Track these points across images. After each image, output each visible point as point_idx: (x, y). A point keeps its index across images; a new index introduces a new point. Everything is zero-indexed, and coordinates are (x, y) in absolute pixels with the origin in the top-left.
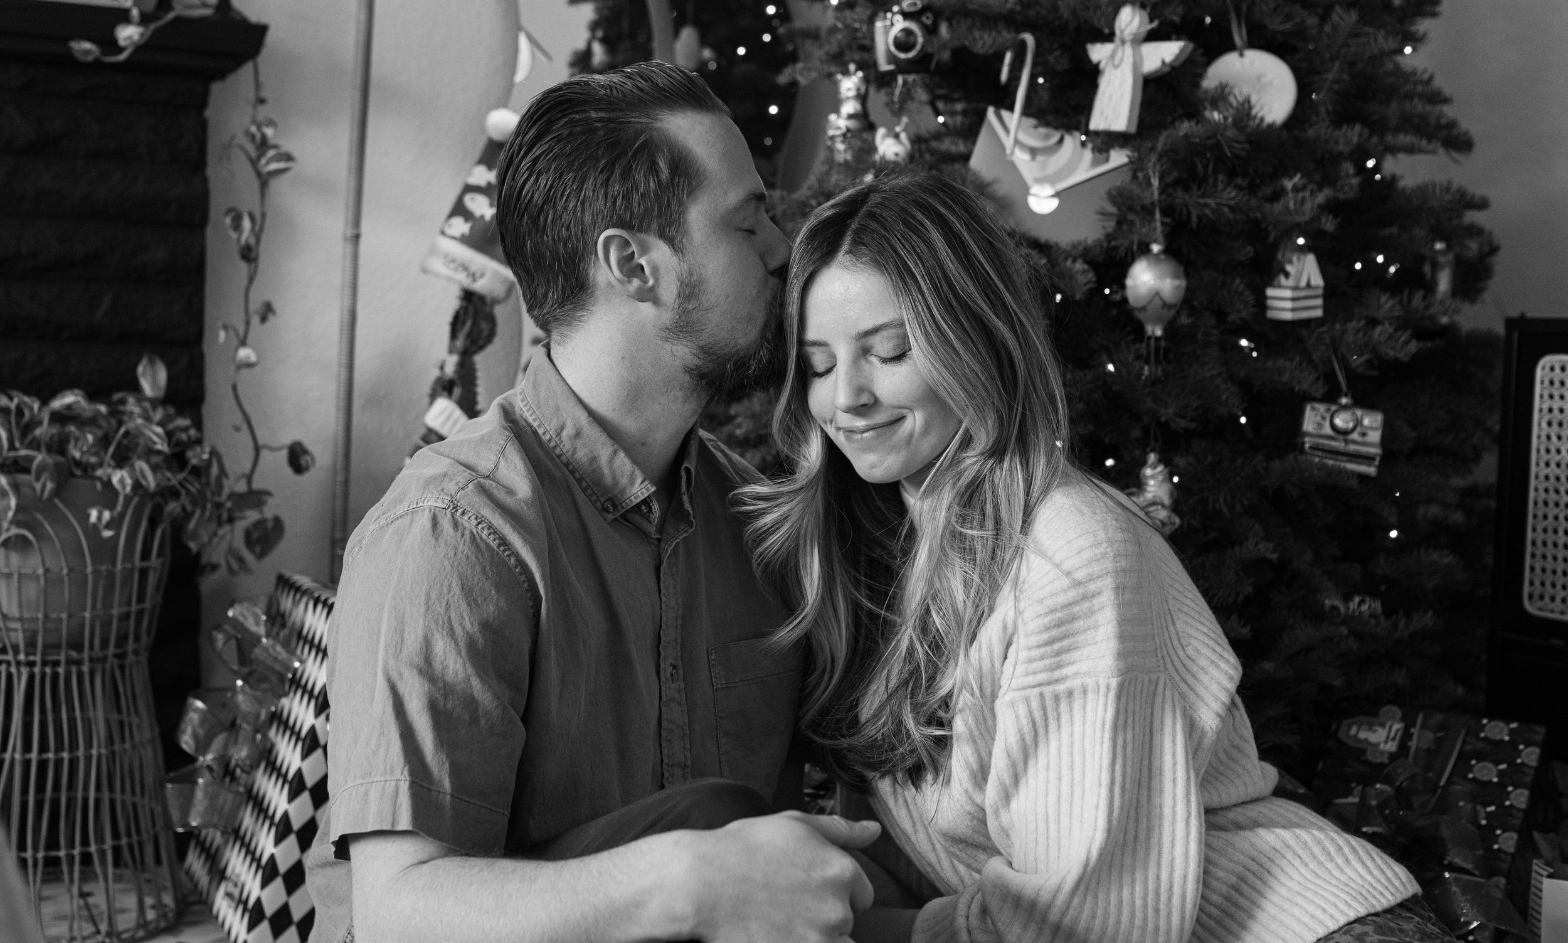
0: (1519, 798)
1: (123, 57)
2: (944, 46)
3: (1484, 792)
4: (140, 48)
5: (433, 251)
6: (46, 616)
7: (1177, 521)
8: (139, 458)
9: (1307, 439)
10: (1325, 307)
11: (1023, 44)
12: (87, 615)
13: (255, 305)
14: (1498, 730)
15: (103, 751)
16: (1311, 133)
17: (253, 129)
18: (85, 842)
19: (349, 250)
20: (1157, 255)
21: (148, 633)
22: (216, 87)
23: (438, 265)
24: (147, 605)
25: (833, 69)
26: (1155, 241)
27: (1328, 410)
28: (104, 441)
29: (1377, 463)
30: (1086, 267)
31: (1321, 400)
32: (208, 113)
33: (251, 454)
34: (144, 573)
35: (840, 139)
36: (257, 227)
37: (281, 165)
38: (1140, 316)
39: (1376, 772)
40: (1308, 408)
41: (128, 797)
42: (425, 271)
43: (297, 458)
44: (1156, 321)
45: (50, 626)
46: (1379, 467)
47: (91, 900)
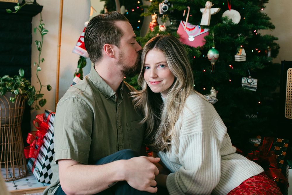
0: (284, 153)
1: (16, 12)
2: (172, 9)
3: (277, 152)
4: (19, 10)
5: (74, 48)
6: (2, 118)
7: (217, 100)
8: (19, 88)
9: (243, 84)
10: (246, 59)
11: (188, 8)
12: (9, 117)
13: (41, 59)
14: (280, 140)
15: (12, 143)
16: (243, 25)
17: (40, 26)
18: (9, 160)
19: (59, 48)
20: (213, 49)
21: (21, 121)
22: (34, 18)
23: (76, 51)
24: (21, 116)
25: (151, 14)
26: (213, 46)
27: (247, 79)
28: (12, 85)
29: (256, 89)
30: (200, 51)
31: (245, 77)
32: (32, 23)
33: (40, 87)
34: (20, 109)
35: (152, 27)
36: (41, 44)
37: (46, 32)
38: (210, 61)
39: (256, 148)
40: (243, 78)
41: (17, 152)
42: (73, 52)
43: (49, 88)
44: (213, 62)
45: (2, 119)
46: (257, 90)
47: (10, 171)
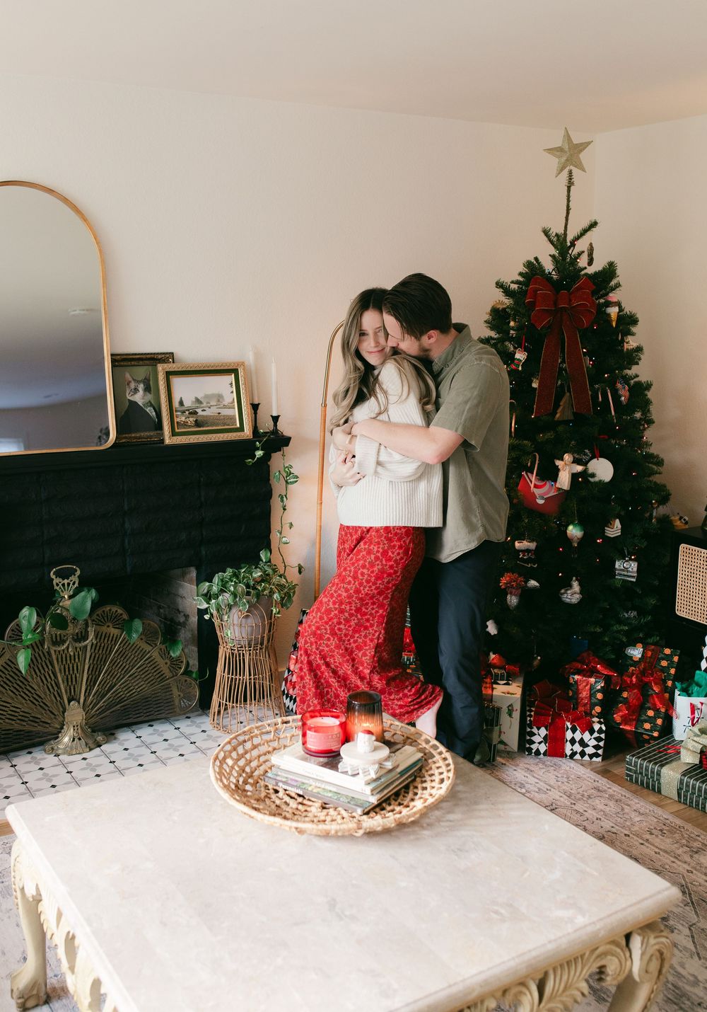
0: (673, 671)
3: (664, 670)
7: (581, 596)
9: (616, 571)
10: (622, 533)
11: (535, 456)
14: (667, 651)
17: (286, 468)
19: (319, 507)
20: (575, 524)
22: (275, 454)
26: (575, 520)
27: (622, 562)
31: (620, 559)
33: (283, 568)
37: (295, 480)
38: (571, 541)
39: (636, 663)
40: (617, 561)
43: (300, 569)
44: (575, 542)
46: (636, 579)
